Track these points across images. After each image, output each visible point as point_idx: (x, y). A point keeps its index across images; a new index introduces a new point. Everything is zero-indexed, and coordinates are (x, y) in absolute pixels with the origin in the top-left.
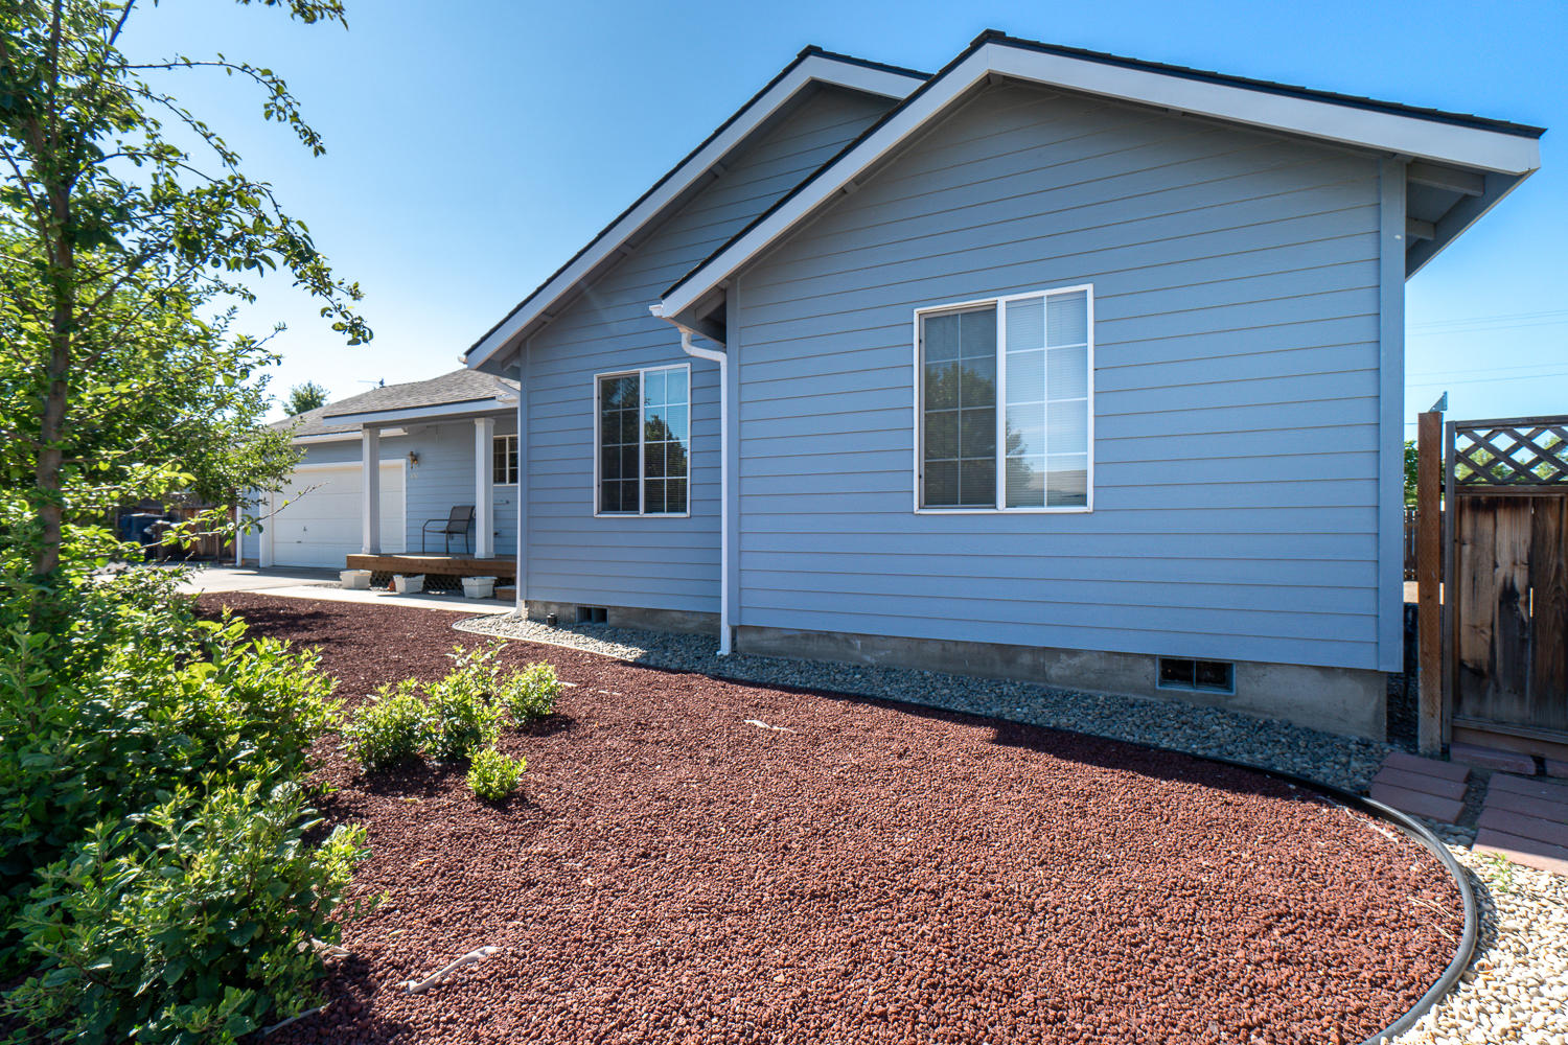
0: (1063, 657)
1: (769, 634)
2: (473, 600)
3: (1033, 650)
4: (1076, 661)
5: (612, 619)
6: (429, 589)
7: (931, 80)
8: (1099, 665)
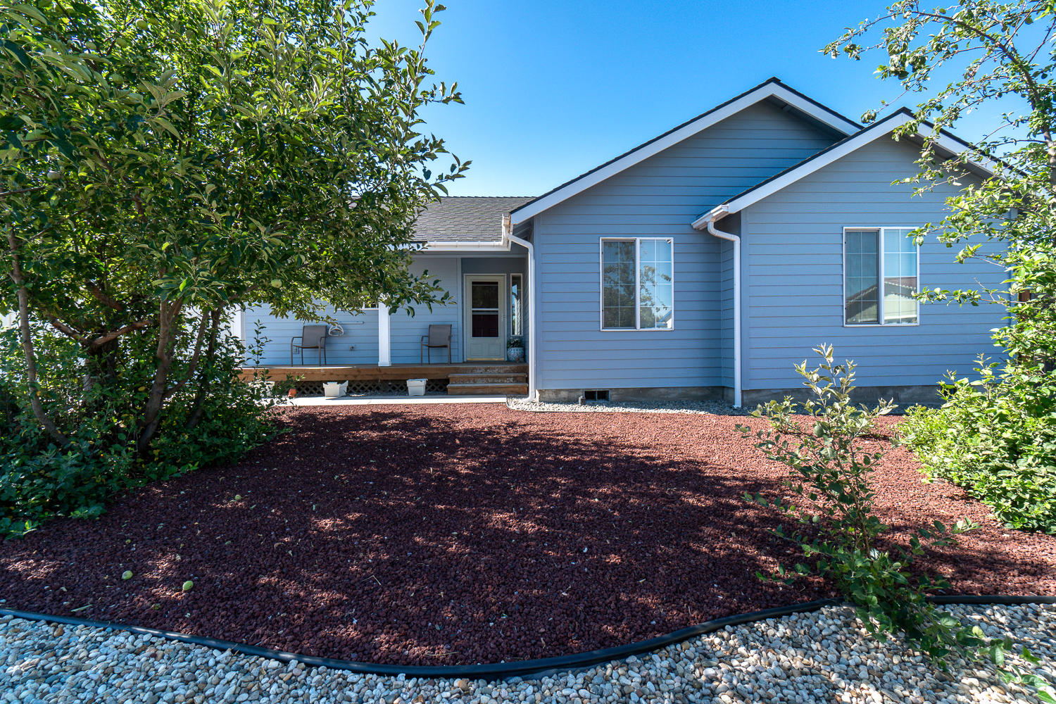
0: (905, 390)
1: (764, 393)
2: (417, 396)
3: (893, 388)
4: (910, 391)
5: (613, 396)
6: (351, 392)
7: (863, 130)
8: (919, 392)
